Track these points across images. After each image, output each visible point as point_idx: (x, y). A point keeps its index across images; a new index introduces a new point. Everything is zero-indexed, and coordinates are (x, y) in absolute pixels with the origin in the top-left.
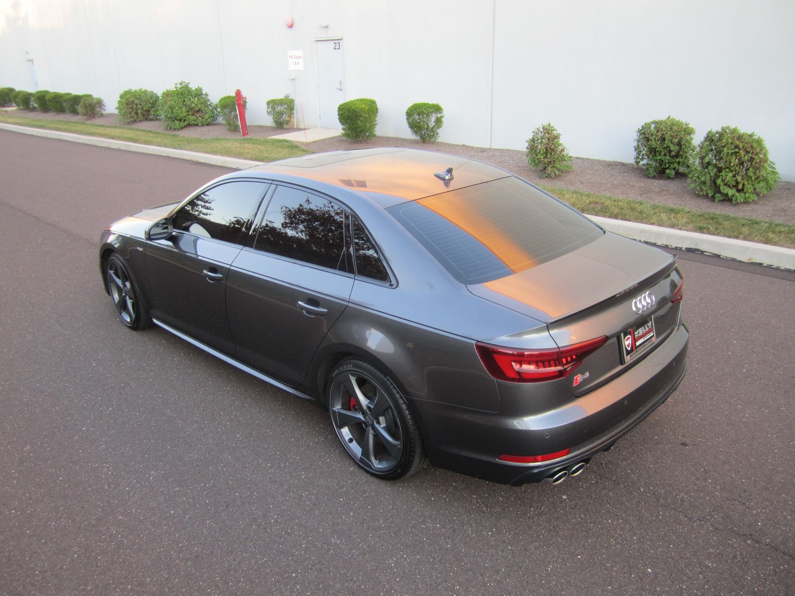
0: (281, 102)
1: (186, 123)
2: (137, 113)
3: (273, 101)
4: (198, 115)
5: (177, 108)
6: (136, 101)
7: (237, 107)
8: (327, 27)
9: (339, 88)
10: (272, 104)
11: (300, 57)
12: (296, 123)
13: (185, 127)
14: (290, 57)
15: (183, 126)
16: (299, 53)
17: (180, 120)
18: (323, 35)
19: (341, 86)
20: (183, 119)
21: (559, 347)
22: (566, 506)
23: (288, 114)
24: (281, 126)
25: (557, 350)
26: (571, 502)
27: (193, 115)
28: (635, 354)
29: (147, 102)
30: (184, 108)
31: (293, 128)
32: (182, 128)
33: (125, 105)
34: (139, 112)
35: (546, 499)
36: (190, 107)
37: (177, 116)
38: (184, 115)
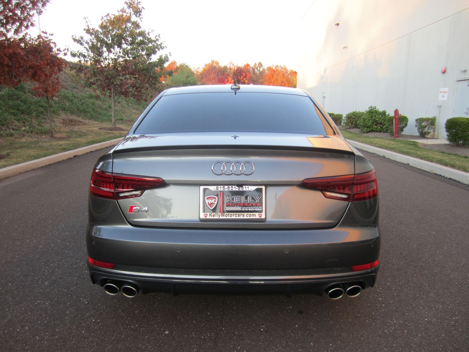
0: (427, 120)
1: (370, 130)
2: (352, 123)
3: (420, 119)
4: (379, 126)
5: (367, 120)
6: (353, 117)
7: (394, 120)
8: (465, 71)
9: (466, 112)
10: (420, 121)
11: (446, 92)
12: (437, 135)
13: (369, 132)
14: (441, 92)
16: (446, 89)
17: (368, 127)
18: (463, 77)
19: (467, 111)
21: (112, 173)
22: (155, 336)
23: (429, 128)
24: (423, 135)
25: (110, 174)
26: (164, 337)
27: (376, 125)
28: (219, 216)
29: (358, 118)
30: (371, 121)
31: (433, 138)
32: (367, 132)
33: (347, 118)
34: (354, 122)
35: (156, 326)
36: (374, 120)
37: (366, 125)
38: (370, 124)
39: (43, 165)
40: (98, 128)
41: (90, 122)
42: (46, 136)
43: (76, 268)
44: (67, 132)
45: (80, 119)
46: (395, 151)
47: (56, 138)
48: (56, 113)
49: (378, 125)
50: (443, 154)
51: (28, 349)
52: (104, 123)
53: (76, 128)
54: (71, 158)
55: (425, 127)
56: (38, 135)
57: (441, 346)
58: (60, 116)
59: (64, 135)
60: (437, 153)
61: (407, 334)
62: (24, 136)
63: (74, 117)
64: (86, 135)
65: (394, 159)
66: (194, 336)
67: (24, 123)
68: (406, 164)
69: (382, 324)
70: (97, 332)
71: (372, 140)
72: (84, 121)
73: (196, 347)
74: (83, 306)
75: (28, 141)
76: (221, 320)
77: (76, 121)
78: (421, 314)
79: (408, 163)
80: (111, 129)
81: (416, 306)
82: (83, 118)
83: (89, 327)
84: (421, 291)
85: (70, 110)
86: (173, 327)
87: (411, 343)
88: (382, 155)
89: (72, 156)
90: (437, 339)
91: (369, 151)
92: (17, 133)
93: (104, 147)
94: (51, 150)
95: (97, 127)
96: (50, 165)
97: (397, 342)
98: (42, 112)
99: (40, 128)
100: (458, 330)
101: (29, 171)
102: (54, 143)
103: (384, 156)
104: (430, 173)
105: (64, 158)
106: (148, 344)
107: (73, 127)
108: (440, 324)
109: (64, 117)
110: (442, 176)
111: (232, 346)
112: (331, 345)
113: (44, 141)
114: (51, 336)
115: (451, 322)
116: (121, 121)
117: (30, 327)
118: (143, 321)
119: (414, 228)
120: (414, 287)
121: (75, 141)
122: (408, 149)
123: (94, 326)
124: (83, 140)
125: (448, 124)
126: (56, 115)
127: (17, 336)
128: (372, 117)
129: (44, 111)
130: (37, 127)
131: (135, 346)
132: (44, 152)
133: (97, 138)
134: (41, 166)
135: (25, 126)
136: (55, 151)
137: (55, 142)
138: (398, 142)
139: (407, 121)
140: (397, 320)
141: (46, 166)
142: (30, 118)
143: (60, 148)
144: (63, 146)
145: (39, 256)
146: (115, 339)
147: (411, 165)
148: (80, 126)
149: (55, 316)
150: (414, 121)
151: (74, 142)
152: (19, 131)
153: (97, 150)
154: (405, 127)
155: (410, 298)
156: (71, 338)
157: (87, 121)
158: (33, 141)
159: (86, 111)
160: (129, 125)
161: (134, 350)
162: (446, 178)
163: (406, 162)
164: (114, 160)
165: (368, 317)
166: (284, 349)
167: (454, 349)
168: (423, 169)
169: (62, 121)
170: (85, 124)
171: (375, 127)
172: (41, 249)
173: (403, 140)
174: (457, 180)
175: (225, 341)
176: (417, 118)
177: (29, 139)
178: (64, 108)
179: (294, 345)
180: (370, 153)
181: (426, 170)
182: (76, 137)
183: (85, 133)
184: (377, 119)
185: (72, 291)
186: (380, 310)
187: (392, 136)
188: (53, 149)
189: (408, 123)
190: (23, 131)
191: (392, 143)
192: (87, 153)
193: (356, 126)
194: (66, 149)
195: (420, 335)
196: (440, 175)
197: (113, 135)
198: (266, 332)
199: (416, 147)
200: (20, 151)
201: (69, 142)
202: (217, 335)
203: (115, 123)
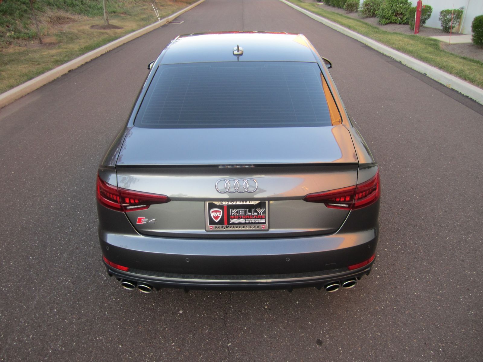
0: (453, 12)
1: (389, 21)
2: (370, 12)
3: (445, 11)
4: (399, 17)
5: (386, 10)
6: (371, 4)
7: (416, 13)
10: (445, 13)
12: (462, 29)
13: (388, 23)
15: (387, 23)
17: (386, 18)
20: (388, 18)
21: (118, 187)
22: (171, 317)
23: (454, 22)
24: (447, 30)
25: (116, 188)
26: (178, 317)
27: (396, 16)
28: (225, 228)
29: (377, 5)
30: (391, 11)
31: (457, 33)
32: (386, 24)
33: (365, 5)
34: (371, 11)
35: (171, 305)
36: (394, 10)
37: (385, 15)
38: (389, 15)
39: (38, 87)
40: (90, 26)
41: (80, 18)
42: (34, 42)
43: (90, 235)
44: (57, 35)
45: (68, 15)
46: (413, 57)
47: (45, 44)
48: (41, 11)
49: (398, 15)
50: (465, 61)
51: (60, 334)
52: (96, 18)
53: (66, 28)
54: (65, 74)
55: (449, 21)
56: (25, 41)
57: (424, 324)
58: (45, 13)
59: (53, 39)
60: (458, 59)
61: (396, 311)
62: (10, 43)
63: (62, 14)
64: (78, 38)
65: (410, 67)
66: (205, 315)
67: (8, 26)
68: (423, 73)
69: (375, 299)
70: (119, 313)
71: (389, 37)
72: (73, 17)
73: (208, 328)
74: (102, 282)
75: (16, 51)
76: (230, 296)
77: (64, 18)
78: (412, 287)
79: (426, 73)
80: (104, 28)
81: (408, 277)
82: (71, 13)
83: (111, 308)
84: (415, 258)
85: (56, 5)
86: (186, 306)
87: (398, 321)
88: (398, 61)
89: (66, 72)
90: (422, 317)
91: (385, 53)
92: (2, 40)
93: (99, 55)
94: (43, 64)
95: (88, 24)
96: (45, 85)
97: (386, 320)
98: (25, 11)
99: (26, 31)
100: (443, 306)
101: (24, 96)
102: (45, 53)
103: (401, 62)
104: (447, 87)
105: (59, 75)
106: (165, 325)
107: (63, 26)
108: (427, 300)
109: (50, 14)
110: (459, 92)
111: (239, 327)
112: (327, 324)
113: (34, 50)
114: (79, 319)
115: (438, 297)
116: (114, 14)
117: (58, 309)
118: (159, 299)
119: (420, 173)
120: (410, 253)
121: (66, 48)
122: (427, 53)
123: (115, 306)
124: (75, 47)
125: (475, 23)
126: (41, 12)
127: (48, 320)
128: (392, 6)
129: (27, 9)
130: (23, 30)
131: (154, 328)
132: (36, 67)
133: (90, 43)
134: (36, 88)
135: (9, 31)
136: (47, 65)
137: (47, 52)
138: (417, 40)
139: (431, 12)
140: (389, 294)
141: (41, 87)
142: (13, 19)
143: (52, 60)
144: (55, 57)
145: (53, 220)
146: (135, 320)
147: (428, 75)
148: (69, 25)
149: (78, 295)
150: (439, 14)
151: (67, 50)
152: (4, 37)
153: (92, 60)
154: (428, 19)
155: (404, 268)
156: (96, 321)
157: (76, 17)
158: (22, 51)
159: (74, 4)
160: (123, 19)
161: (153, 333)
162: (463, 95)
163: (423, 72)
164: (118, 175)
165: (362, 290)
166: (285, 329)
167: (436, 328)
168: (440, 82)
169: (50, 19)
170: (75, 21)
171: (395, 18)
172: (53, 210)
173: (423, 38)
174: (474, 99)
175: (233, 320)
176: (442, 10)
177: (18, 49)
178: (49, 3)
179: (294, 325)
180: (385, 56)
181: (443, 83)
182: (67, 43)
183: (76, 35)
184: (398, 9)
185: (90, 264)
186: (375, 282)
187: (412, 31)
188: (45, 62)
189: (432, 14)
190: (8, 37)
191: (412, 42)
192: (82, 65)
193: (374, 15)
194: (59, 61)
195: (407, 312)
196: (457, 91)
197: (107, 36)
198: (270, 309)
199: (436, 48)
200: (10, 68)
201: (60, 50)
202: (226, 313)
203: (107, 20)
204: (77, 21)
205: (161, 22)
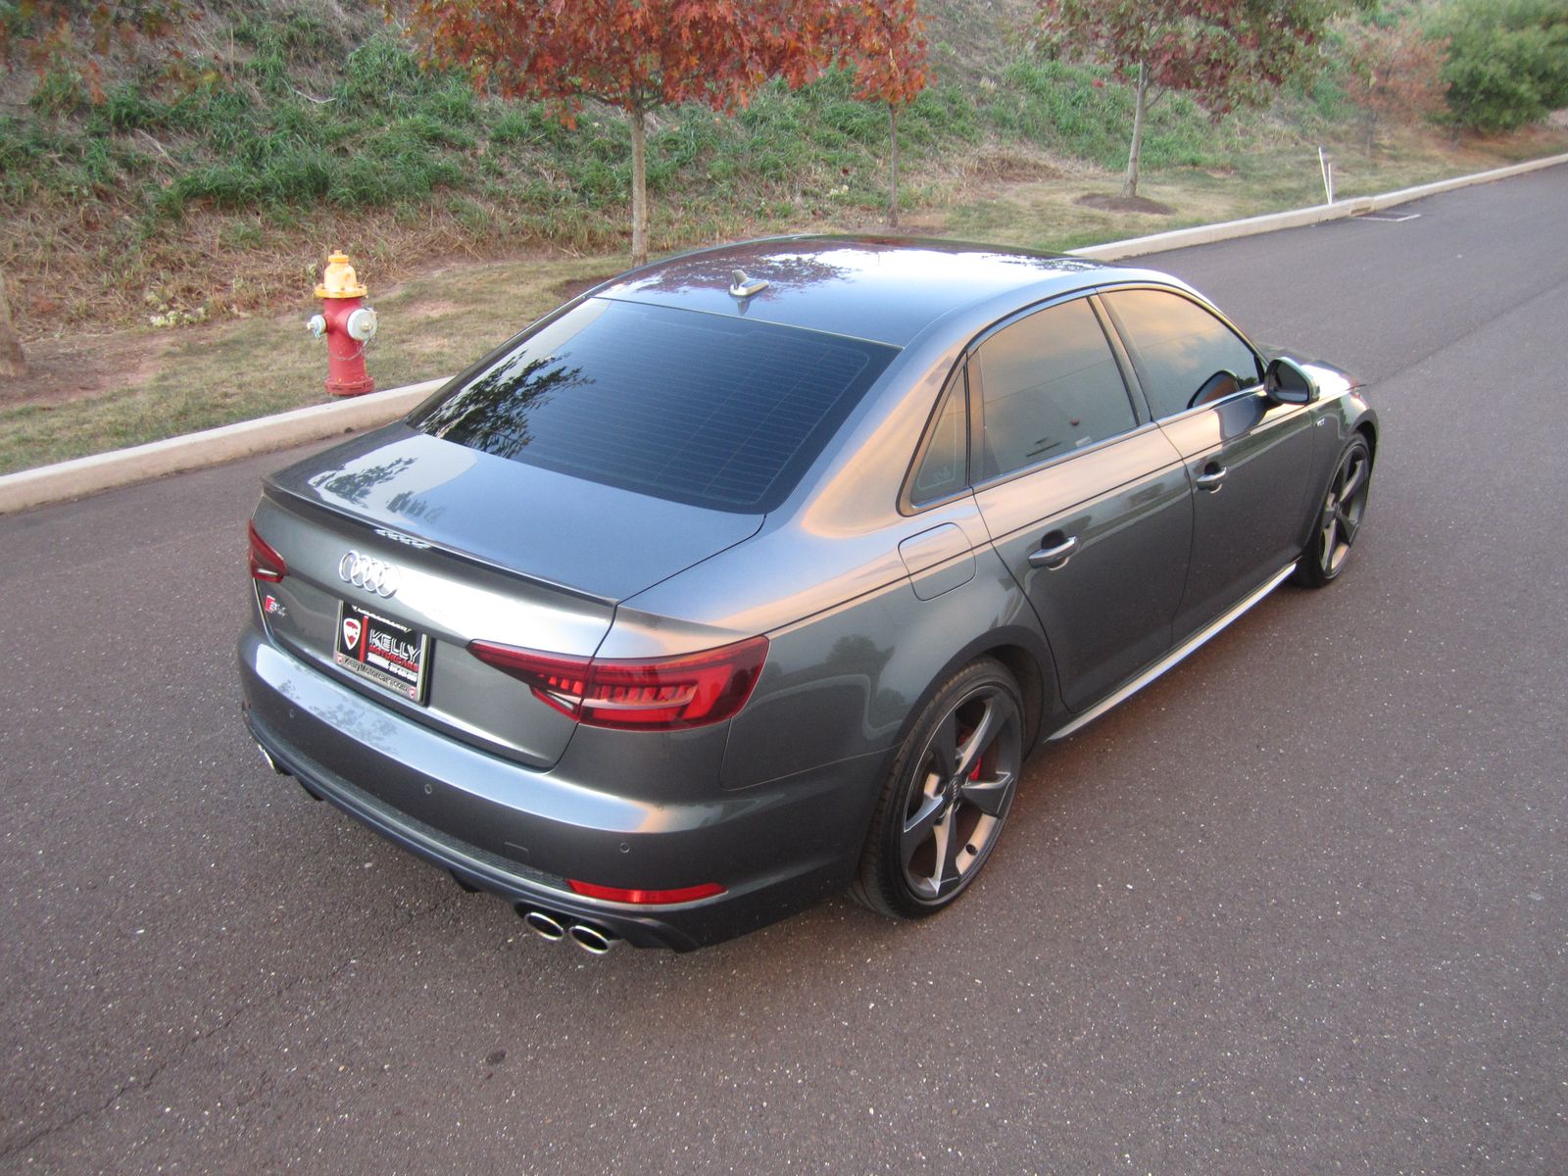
22: (343, 864)
26: (352, 871)
28: (359, 669)
40: (1079, 194)
41: (1077, 168)
48: (969, 138)
53: (1010, 192)
58: (976, 146)
59: (941, 219)
63: (1029, 153)
66: (396, 892)
67: (845, 171)
72: (1054, 165)
73: (366, 915)
77: (1026, 164)
80: (1115, 204)
82: (1057, 154)
85: (1023, 126)
92: (807, 206)
95: (1083, 189)
98: (920, 136)
106: (313, 872)
107: (1008, 186)
109: (988, 150)
111: (415, 944)
114: (222, 794)
116: (1191, 168)
126: (964, 143)
129: (929, 130)
130: (880, 185)
131: (294, 866)
135: (842, 183)
142: (873, 154)
148: (1031, 184)
152: (819, 198)
157: (1063, 166)
159: (1078, 128)
160: (1208, 185)
169: (978, 165)
170: (1054, 176)
183: (1014, 215)
190: (829, 198)
197: (1099, 228)
203: (1133, 182)
204: (1061, 176)
205: (1332, 208)
